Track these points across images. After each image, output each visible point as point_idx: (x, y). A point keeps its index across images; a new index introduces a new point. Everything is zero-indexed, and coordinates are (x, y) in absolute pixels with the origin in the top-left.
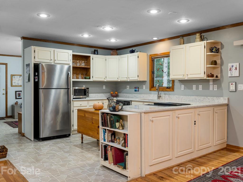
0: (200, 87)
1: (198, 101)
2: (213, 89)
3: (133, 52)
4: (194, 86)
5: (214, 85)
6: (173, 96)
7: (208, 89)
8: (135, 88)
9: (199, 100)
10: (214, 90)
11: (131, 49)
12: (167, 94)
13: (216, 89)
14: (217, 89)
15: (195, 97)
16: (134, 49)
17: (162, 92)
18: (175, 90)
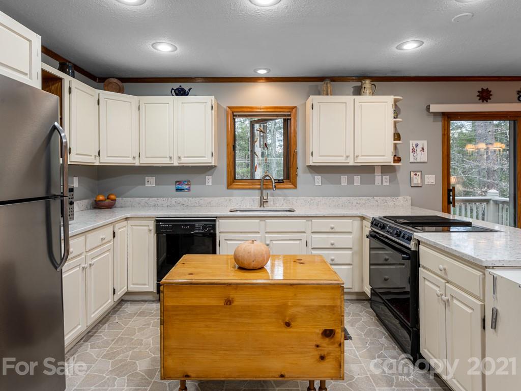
0: (357, 179)
1: (356, 206)
2: (382, 183)
3: (181, 92)
4: (344, 178)
5: (384, 177)
6: (296, 198)
7: (373, 182)
8: (178, 182)
9: (357, 203)
10: (384, 184)
11: (176, 86)
12: (280, 196)
13: (387, 184)
14: (390, 182)
15: (349, 198)
16: (186, 86)
17: (269, 192)
18: (298, 185)
